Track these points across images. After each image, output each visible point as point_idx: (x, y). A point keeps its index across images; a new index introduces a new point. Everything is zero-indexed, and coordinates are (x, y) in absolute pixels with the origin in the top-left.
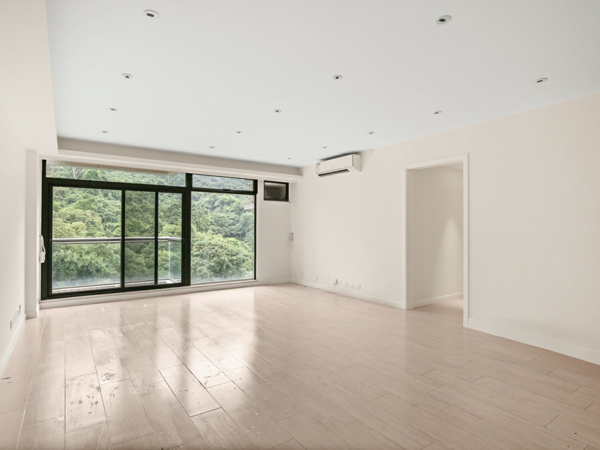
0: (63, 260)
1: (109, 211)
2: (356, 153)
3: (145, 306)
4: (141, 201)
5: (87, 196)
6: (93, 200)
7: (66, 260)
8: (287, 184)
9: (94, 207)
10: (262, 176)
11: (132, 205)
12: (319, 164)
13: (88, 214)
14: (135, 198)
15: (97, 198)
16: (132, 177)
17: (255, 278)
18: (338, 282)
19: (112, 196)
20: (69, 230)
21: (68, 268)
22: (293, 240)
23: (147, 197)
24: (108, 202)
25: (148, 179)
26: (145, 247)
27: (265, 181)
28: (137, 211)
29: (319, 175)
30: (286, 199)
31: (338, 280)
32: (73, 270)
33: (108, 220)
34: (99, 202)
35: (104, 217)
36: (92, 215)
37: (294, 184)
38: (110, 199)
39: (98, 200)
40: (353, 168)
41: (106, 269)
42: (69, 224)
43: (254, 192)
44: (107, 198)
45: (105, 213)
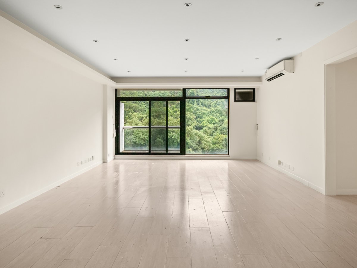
0: (171, 138)
1: (199, 112)
2: (290, 58)
3: (153, 163)
4: (216, 106)
5: (189, 105)
6: (192, 107)
7: (172, 137)
8: (254, 89)
9: (192, 110)
10: (232, 86)
11: (211, 109)
12: (266, 72)
13: (188, 114)
14: (213, 105)
15: (193, 106)
16: (212, 93)
17: (228, 154)
18: (281, 163)
19: (201, 104)
20: (176, 122)
21: (174, 141)
22: (258, 129)
23: (219, 104)
24: (199, 108)
25: (220, 94)
26: (215, 132)
27: (235, 89)
28: (213, 112)
29: (268, 80)
30: (254, 100)
31: (281, 162)
32: (176, 143)
33: (199, 117)
34: (195, 108)
35: (197, 116)
36: (190, 115)
37: (258, 89)
38: (200, 106)
39: (194, 107)
40: (285, 71)
41: (191, 143)
42: (176, 120)
43: (228, 97)
44: (199, 106)
45: (197, 114)
